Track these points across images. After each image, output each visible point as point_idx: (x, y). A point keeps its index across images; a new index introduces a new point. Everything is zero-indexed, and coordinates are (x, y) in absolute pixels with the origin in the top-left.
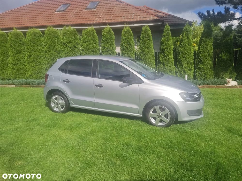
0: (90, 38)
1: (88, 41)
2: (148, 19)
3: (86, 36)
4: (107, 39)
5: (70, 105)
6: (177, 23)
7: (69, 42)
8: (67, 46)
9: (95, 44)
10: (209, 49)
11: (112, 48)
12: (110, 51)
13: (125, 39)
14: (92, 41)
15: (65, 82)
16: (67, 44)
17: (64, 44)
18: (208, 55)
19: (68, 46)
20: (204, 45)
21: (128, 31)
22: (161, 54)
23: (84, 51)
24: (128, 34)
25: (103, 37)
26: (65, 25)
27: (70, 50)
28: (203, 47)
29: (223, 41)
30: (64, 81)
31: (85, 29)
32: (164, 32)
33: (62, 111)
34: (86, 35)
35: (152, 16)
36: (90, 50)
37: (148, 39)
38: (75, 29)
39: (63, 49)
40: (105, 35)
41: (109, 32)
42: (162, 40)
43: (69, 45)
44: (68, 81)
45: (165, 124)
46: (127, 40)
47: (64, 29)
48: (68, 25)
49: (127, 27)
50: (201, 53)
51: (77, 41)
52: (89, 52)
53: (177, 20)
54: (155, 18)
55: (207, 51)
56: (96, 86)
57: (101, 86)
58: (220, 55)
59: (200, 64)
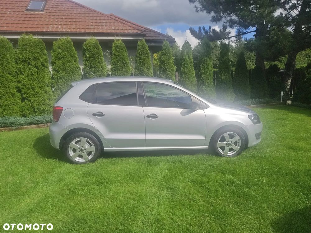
0: (66, 53)
1: (63, 58)
2: (126, 32)
3: (59, 50)
4: (93, 55)
5: (104, 149)
6: (158, 38)
7: (33, 59)
8: (29, 64)
9: (75, 61)
10: (210, 69)
11: (102, 67)
12: (99, 72)
13: (118, 56)
14: (70, 58)
15: (97, 117)
16: (31, 61)
17: (24, 61)
18: (210, 76)
19: (31, 65)
20: (205, 65)
21: (121, 45)
22: (162, 75)
23: (58, 72)
24: (122, 49)
25: (87, 51)
26: (23, 33)
27: (36, 70)
28: (204, 67)
29: (221, 60)
30: (94, 115)
31: (57, 39)
32: (163, 49)
33: (90, 159)
34: (59, 48)
35: (130, 28)
36: (68, 70)
37: (147, 57)
38: (42, 39)
39: (23, 69)
40: (91, 50)
41: (96, 46)
42: (162, 59)
43: (33, 63)
44: (100, 114)
45: (235, 152)
46: (122, 58)
47: (22, 38)
48: (28, 33)
49: (119, 40)
50: (202, 74)
51: (45, 57)
52: (66, 73)
53: (158, 36)
54: (135, 31)
55: (209, 72)
56: (148, 117)
57: (154, 116)
58: (219, 76)
59: (203, 86)
